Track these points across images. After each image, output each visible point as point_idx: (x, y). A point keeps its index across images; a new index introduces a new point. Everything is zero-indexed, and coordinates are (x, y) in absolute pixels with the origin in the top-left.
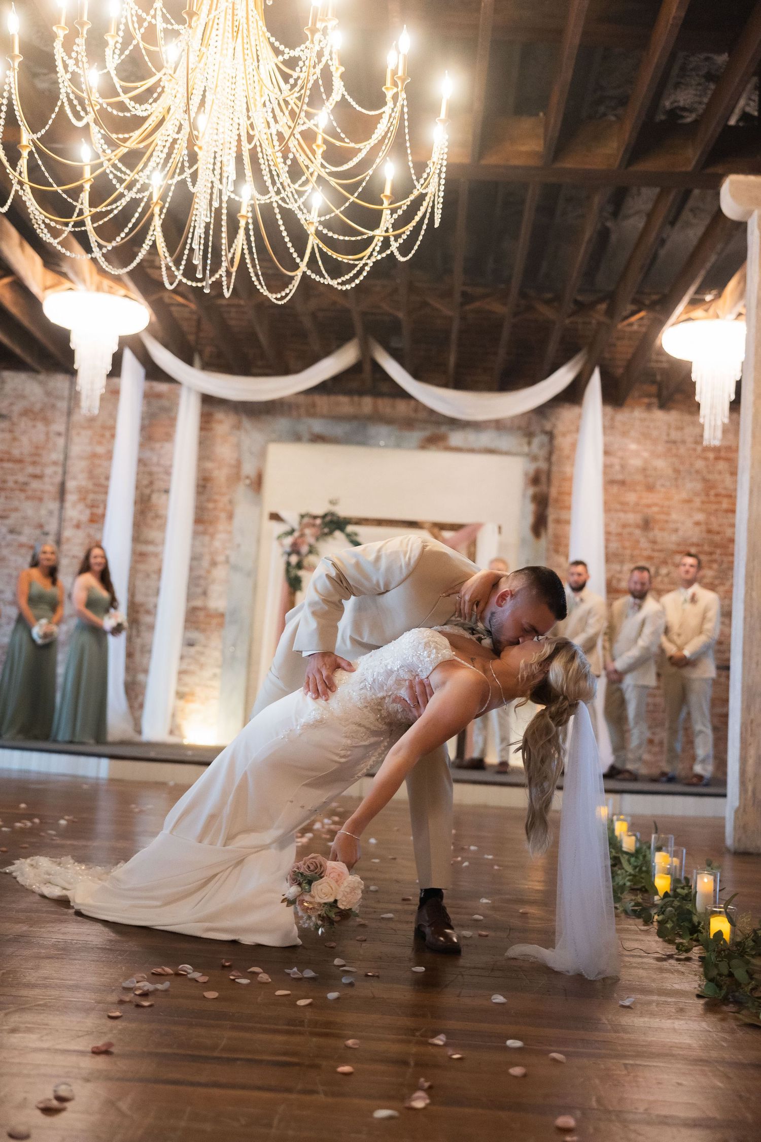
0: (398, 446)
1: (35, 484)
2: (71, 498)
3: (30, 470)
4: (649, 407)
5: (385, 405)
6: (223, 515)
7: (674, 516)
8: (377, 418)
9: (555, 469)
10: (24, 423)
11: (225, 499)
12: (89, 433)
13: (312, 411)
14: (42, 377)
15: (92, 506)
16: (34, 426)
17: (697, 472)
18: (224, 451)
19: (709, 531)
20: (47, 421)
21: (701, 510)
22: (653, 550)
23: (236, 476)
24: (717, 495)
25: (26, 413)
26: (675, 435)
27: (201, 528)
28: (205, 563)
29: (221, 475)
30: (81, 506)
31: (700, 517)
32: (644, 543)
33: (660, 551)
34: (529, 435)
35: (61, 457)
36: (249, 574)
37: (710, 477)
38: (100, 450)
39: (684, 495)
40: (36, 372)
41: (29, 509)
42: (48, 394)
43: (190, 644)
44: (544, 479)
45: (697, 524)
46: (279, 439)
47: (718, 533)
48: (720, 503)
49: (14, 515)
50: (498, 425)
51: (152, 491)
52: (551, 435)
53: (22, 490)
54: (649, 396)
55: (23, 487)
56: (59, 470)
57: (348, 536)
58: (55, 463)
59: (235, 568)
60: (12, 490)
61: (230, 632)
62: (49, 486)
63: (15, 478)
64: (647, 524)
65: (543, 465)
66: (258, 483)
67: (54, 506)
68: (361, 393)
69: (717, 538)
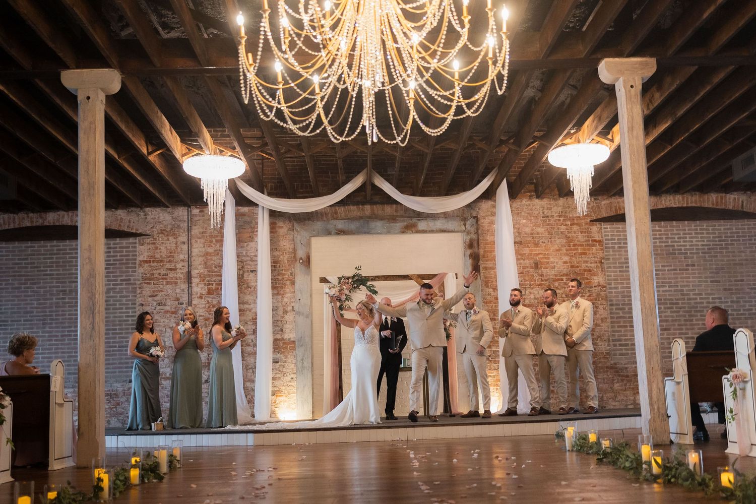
0: (389, 232)
1: (171, 274)
2: (195, 281)
3: (168, 266)
4: (531, 197)
5: (378, 209)
6: (288, 282)
7: (552, 260)
8: (374, 217)
9: (481, 238)
10: (161, 238)
11: (289, 273)
12: (202, 240)
13: (335, 216)
14: (169, 210)
15: (209, 284)
16: (168, 240)
17: (562, 233)
18: (286, 244)
19: (572, 267)
20: (176, 236)
21: (567, 254)
22: (542, 281)
23: (294, 258)
24: (574, 245)
25: (162, 232)
26: (547, 213)
27: (276, 291)
28: (280, 312)
29: (285, 259)
30: (201, 285)
31: (566, 259)
32: (536, 277)
33: (546, 280)
34: (465, 220)
35: (187, 256)
36: (307, 317)
37: (569, 235)
38: (210, 250)
39: (556, 247)
40: (168, 207)
41: (169, 289)
42: (174, 219)
43: (276, 362)
44: (475, 244)
45: (565, 263)
46: (318, 235)
47: (578, 267)
48: (577, 249)
49: (160, 294)
50: (446, 216)
51: (244, 272)
52: (476, 218)
53: (164, 279)
54: (530, 192)
55: (164, 277)
56: (186, 264)
57: (368, 287)
58: (183, 261)
59: (298, 313)
60: (158, 279)
61: (299, 352)
62: (181, 274)
63: (159, 271)
64: (536, 266)
65: (474, 237)
66: (307, 262)
67: (184, 286)
68: (363, 204)
69: (577, 270)
